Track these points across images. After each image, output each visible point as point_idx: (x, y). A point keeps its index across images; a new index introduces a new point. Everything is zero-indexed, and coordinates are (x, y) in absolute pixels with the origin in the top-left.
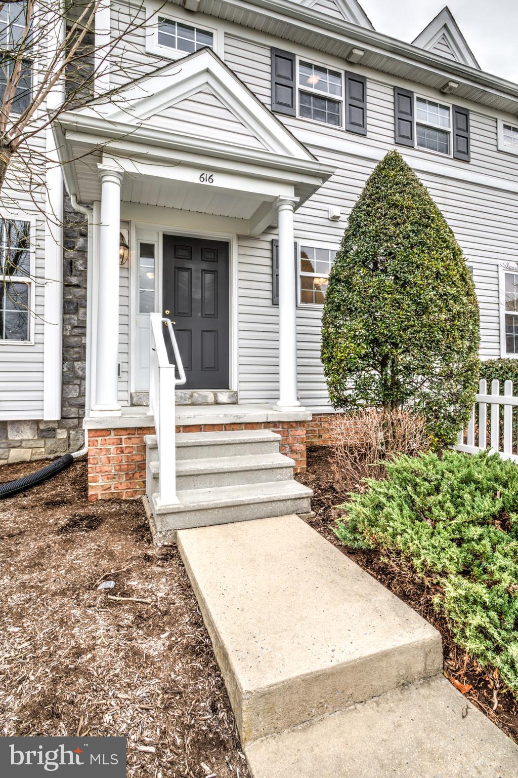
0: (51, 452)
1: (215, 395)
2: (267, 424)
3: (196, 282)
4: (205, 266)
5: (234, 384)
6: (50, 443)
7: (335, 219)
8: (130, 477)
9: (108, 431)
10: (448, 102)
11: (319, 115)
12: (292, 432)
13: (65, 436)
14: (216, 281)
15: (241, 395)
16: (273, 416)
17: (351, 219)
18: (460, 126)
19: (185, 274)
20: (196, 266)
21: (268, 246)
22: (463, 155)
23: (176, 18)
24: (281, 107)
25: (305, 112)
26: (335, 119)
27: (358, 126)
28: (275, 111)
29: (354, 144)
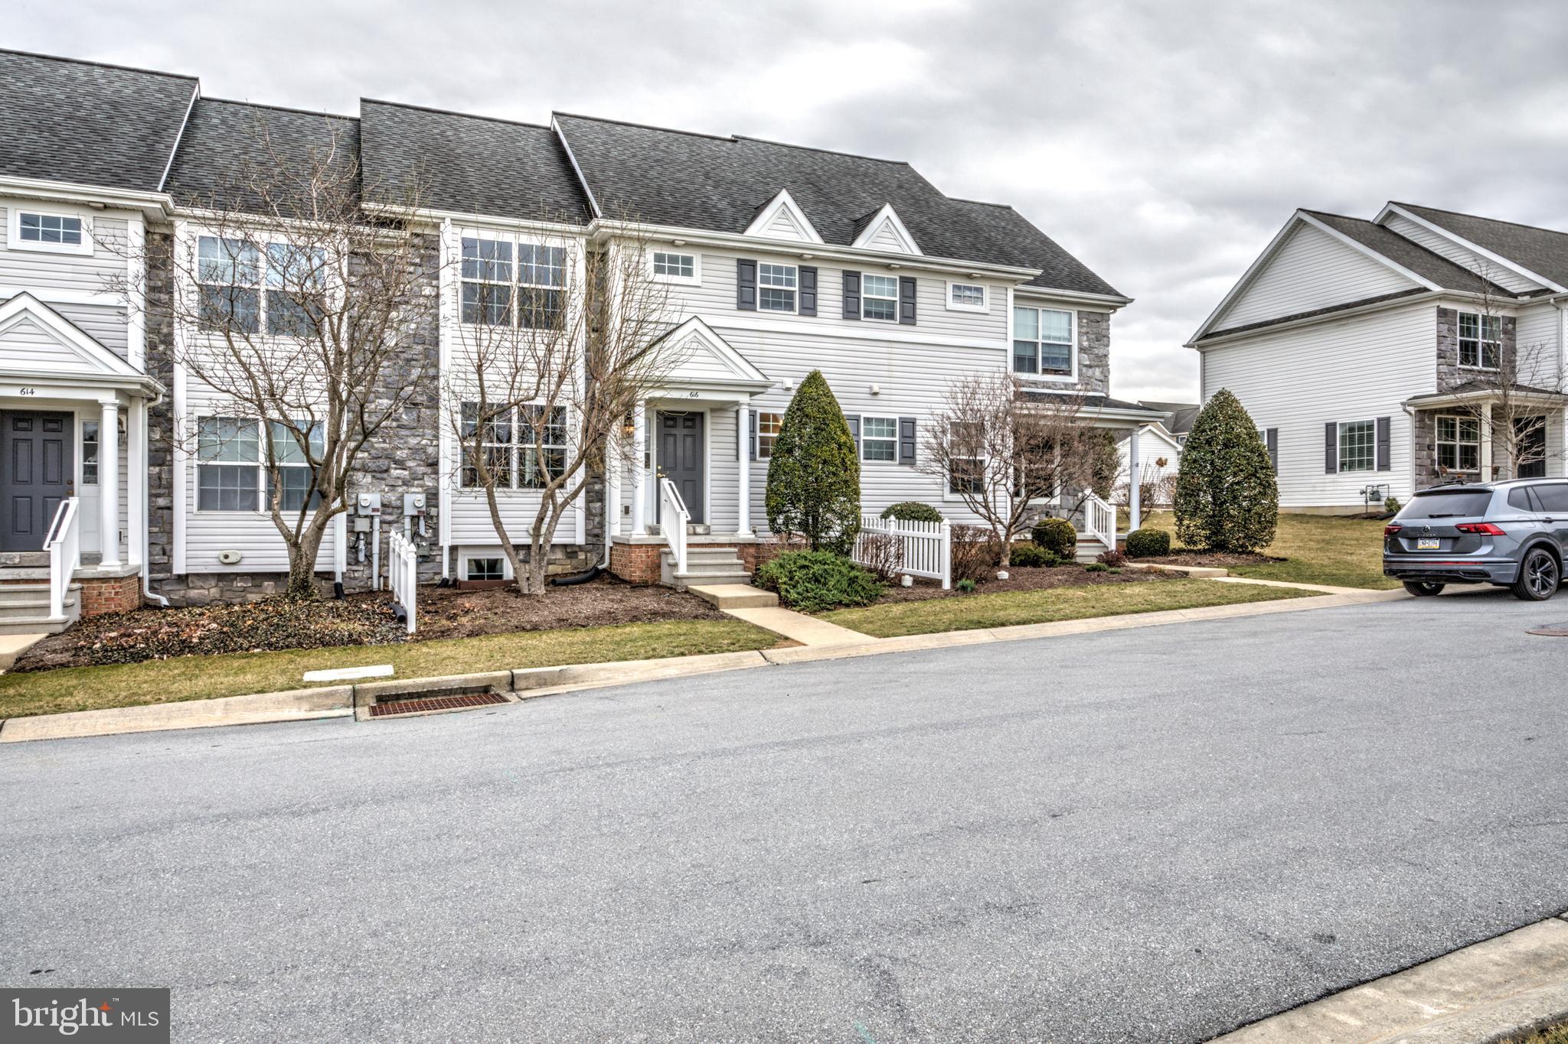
0: (575, 568)
1: (694, 528)
2: (731, 545)
3: (680, 444)
4: (686, 431)
5: (708, 522)
6: (574, 562)
7: (788, 389)
8: (653, 572)
9: (641, 545)
10: (896, 276)
11: (776, 305)
12: (746, 550)
13: (583, 557)
14: (694, 443)
15: (713, 528)
16: (734, 540)
17: (799, 391)
18: (906, 294)
19: (672, 439)
20: (680, 431)
21: (734, 415)
22: (909, 318)
23: (668, 251)
24: (745, 303)
25: (765, 304)
26: (790, 307)
27: (810, 309)
28: (739, 309)
29: (806, 325)
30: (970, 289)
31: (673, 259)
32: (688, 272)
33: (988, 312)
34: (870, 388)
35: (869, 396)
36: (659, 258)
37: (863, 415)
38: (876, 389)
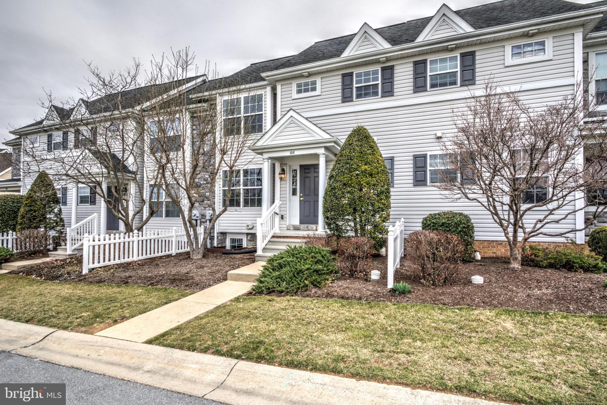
3: (312, 182)
4: (315, 175)
10: (457, 54)
11: (366, 95)
18: (466, 64)
20: (312, 175)
22: (469, 81)
23: (302, 81)
24: (346, 98)
25: (359, 96)
26: (376, 94)
27: (388, 92)
28: (343, 102)
29: (388, 102)
30: (530, 45)
31: (306, 84)
32: (314, 89)
33: (552, 58)
34: (436, 135)
35: (434, 140)
36: (299, 86)
37: (429, 153)
38: (439, 135)
